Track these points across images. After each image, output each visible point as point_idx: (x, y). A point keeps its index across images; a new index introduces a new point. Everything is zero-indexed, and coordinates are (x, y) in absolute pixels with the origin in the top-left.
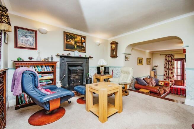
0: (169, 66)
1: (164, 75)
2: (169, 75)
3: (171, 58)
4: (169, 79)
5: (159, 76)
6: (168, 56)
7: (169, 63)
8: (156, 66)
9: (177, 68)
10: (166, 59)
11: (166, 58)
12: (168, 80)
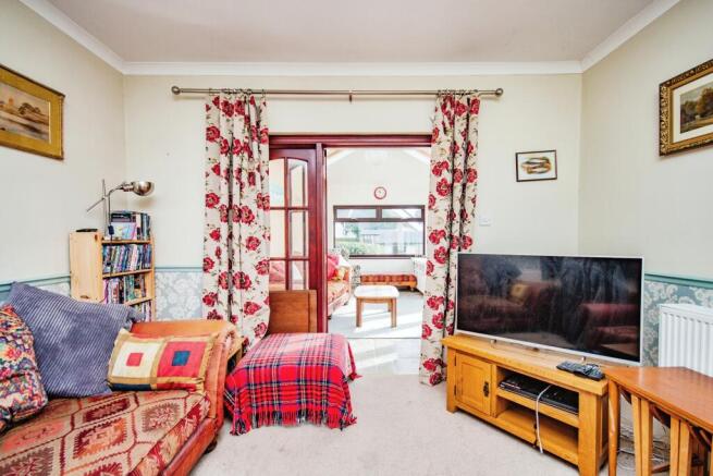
0: (236, 188)
1: (208, 265)
2: (236, 258)
3: (248, 119)
4: (237, 293)
5: (172, 276)
6: (228, 110)
7: (236, 159)
8: (143, 184)
9: (288, 209)
10: (213, 133)
11: (213, 121)
12: (230, 298)
